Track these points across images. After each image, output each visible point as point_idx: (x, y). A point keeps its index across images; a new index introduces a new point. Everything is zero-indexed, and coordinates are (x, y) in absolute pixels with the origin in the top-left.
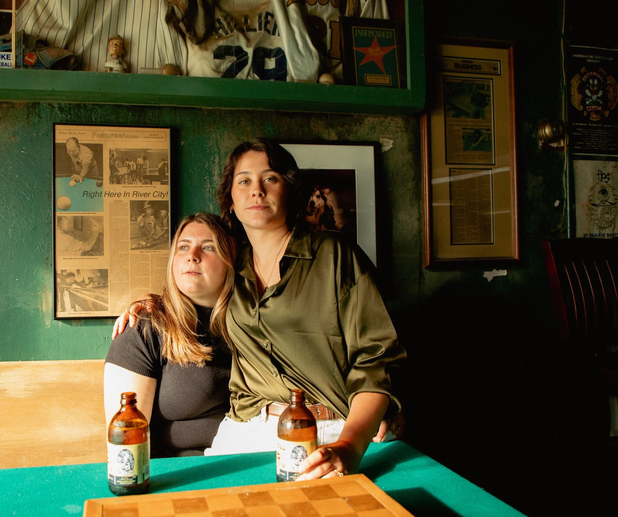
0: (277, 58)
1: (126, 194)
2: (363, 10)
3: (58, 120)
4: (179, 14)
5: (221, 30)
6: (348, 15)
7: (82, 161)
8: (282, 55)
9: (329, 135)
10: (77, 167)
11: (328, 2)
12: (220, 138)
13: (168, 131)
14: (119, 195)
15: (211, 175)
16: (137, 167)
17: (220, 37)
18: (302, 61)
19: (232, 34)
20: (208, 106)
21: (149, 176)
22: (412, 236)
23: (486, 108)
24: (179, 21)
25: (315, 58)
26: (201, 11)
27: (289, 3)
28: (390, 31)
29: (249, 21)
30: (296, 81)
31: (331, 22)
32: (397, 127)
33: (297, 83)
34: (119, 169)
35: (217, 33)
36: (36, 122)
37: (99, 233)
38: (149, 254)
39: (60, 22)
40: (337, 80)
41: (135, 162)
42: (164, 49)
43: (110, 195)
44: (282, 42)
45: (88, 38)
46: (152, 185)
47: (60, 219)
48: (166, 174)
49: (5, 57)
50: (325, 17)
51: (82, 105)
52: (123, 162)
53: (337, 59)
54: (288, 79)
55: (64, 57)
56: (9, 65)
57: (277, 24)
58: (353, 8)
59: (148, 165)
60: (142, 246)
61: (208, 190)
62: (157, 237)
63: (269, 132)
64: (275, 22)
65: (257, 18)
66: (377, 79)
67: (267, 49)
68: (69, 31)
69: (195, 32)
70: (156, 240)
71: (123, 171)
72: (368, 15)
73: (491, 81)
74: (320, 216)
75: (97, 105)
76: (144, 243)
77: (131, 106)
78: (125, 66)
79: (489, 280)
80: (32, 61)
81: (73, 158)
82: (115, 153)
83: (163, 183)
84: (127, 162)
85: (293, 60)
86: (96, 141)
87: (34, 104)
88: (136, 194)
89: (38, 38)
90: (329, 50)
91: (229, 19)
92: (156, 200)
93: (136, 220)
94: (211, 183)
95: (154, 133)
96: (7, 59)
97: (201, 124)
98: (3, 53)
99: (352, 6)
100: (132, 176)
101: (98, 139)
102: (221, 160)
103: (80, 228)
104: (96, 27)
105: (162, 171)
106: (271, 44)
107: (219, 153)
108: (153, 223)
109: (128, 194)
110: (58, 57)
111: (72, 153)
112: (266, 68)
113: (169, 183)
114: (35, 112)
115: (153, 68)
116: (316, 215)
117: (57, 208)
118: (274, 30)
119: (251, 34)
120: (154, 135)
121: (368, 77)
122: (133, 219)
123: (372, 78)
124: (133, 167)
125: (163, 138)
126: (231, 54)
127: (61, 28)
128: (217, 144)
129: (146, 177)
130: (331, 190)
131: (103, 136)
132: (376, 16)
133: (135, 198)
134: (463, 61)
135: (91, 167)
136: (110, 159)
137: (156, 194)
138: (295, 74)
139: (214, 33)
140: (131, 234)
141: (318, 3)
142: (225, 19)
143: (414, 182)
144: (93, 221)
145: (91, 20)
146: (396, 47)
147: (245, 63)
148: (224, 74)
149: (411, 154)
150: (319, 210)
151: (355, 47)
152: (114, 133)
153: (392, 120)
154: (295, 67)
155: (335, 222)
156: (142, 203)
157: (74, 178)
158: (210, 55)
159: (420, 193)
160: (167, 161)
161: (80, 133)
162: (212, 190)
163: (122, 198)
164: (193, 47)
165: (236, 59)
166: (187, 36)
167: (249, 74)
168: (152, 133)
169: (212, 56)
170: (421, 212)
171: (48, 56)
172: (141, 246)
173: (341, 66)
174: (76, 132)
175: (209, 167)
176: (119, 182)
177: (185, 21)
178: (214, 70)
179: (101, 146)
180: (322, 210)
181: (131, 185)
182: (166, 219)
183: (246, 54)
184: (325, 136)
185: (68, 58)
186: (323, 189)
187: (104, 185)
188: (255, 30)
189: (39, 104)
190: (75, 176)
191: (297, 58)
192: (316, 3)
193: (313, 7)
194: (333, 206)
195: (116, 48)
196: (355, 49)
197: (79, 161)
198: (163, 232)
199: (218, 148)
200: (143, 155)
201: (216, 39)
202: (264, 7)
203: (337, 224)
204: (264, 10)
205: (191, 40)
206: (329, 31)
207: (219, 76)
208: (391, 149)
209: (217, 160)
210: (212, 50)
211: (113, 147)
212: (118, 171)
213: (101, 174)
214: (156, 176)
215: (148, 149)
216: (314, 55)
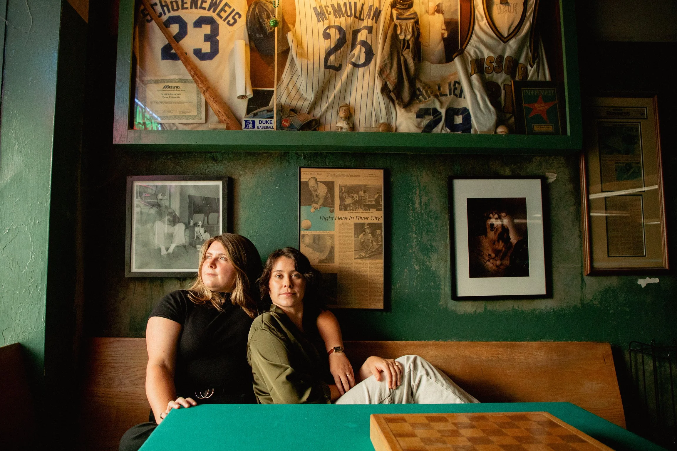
0: (464, 115)
1: (351, 218)
2: (530, 74)
3: (302, 165)
4: (391, 87)
5: (421, 96)
6: (518, 79)
7: (319, 194)
8: (467, 113)
9: (505, 171)
10: (316, 198)
11: (502, 71)
12: (420, 176)
13: (382, 171)
14: (346, 219)
15: (413, 203)
16: (359, 198)
17: (420, 101)
18: (483, 117)
19: (429, 99)
20: (411, 152)
21: (368, 204)
22: (574, 250)
23: (636, 146)
24: (390, 91)
25: (493, 115)
26: (406, 84)
27: (472, 74)
28: (553, 90)
29: (441, 89)
30: (478, 133)
31: (504, 85)
32: (559, 164)
33: (480, 135)
34: (346, 200)
35: (418, 98)
36: (286, 166)
37: (331, 247)
38: (368, 262)
39: (305, 95)
40: (511, 131)
41: (358, 194)
42: (379, 112)
43: (339, 218)
44: (467, 104)
45: (324, 106)
46: (370, 212)
47: (304, 236)
48: (381, 203)
49: (269, 122)
50: (500, 82)
51: (319, 153)
52: (349, 195)
53: (510, 113)
54: (472, 131)
55: (308, 120)
56: (272, 128)
57: (463, 89)
58: (522, 74)
59: (367, 196)
60: (363, 256)
61: (411, 214)
62: (374, 250)
63: (457, 170)
64: (461, 88)
65: (447, 86)
66: (542, 127)
67: (455, 109)
68: (312, 101)
69: (402, 99)
70: (373, 252)
71: (349, 201)
72: (535, 78)
73: (639, 124)
74: (498, 234)
75: (329, 153)
76: (364, 254)
77: (354, 153)
78: (351, 126)
79: (643, 286)
80: (287, 124)
81: (313, 192)
82: (343, 188)
83: (378, 210)
84: (352, 195)
85: (476, 117)
86: (329, 179)
87: (285, 153)
88: (358, 218)
89: (290, 108)
90: (503, 107)
91: (426, 88)
92: (374, 222)
93: (358, 237)
94: (414, 209)
95: (372, 173)
96: (270, 123)
97: (405, 165)
98: (267, 120)
99: (521, 72)
100: (355, 205)
101: (330, 178)
102: (421, 192)
103: (318, 243)
104: (330, 97)
105: (377, 201)
106: (459, 105)
107: (419, 187)
108: (371, 239)
109: (352, 218)
110: (305, 121)
111: (312, 188)
112: (455, 123)
113: (383, 209)
114: (286, 159)
115: (371, 127)
116: (495, 234)
117: (301, 228)
118: (461, 94)
119: (444, 99)
120: (371, 174)
121: (535, 126)
122: (356, 236)
123: (538, 127)
124: (356, 198)
125: (378, 176)
126: (430, 114)
127: (306, 99)
128: (418, 180)
129: (365, 205)
130: (507, 214)
131: (334, 175)
132: (540, 78)
133: (358, 221)
134: (614, 110)
135: (326, 198)
136: (340, 192)
137: (373, 218)
138: (478, 126)
139: (416, 98)
140: (355, 247)
141: (494, 72)
142: (424, 88)
143: (575, 207)
144: (327, 238)
145: (326, 93)
146: (557, 102)
147: (440, 120)
148: (424, 129)
149: (571, 184)
150: (497, 229)
151: (524, 103)
152: (343, 173)
153: (555, 158)
154: (478, 122)
155: (510, 239)
156: (363, 224)
157: (314, 206)
158: (413, 115)
159: (580, 216)
160: (381, 193)
161: (318, 174)
162: (415, 215)
163: (348, 221)
164: (400, 110)
165: (432, 118)
166: (396, 102)
167: (442, 128)
168: (370, 173)
169: (415, 116)
170: (582, 230)
171: (298, 121)
172: (361, 257)
173: (513, 119)
174: (316, 173)
175: (412, 197)
176: (346, 210)
177: (395, 91)
178: (416, 127)
179: (333, 183)
180: (500, 230)
181: (355, 211)
182: (380, 237)
183: (440, 113)
184: (502, 172)
185: (311, 122)
186: (500, 213)
187: (335, 212)
188: (446, 95)
189: (288, 153)
190: (315, 205)
191: (479, 114)
192: (492, 72)
193: (490, 75)
194: (508, 227)
195: (345, 113)
196: (524, 105)
197: (318, 194)
198: (378, 246)
199: (419, 183)
200: (363, 189)
201: (418, 103)
202: (452, 77)
203: (512, 240)
204: (452, 79)
205: (399, 105)
206: (503, 92)
207: (419, 131)
208: (555, 180)
209: (418, 193)
210: (415, 112)
211: (342, 184)
212: (345, 201)
213: (333, 204)
214: (373, 204)
215: (367, 185)
216: (492, 112)
